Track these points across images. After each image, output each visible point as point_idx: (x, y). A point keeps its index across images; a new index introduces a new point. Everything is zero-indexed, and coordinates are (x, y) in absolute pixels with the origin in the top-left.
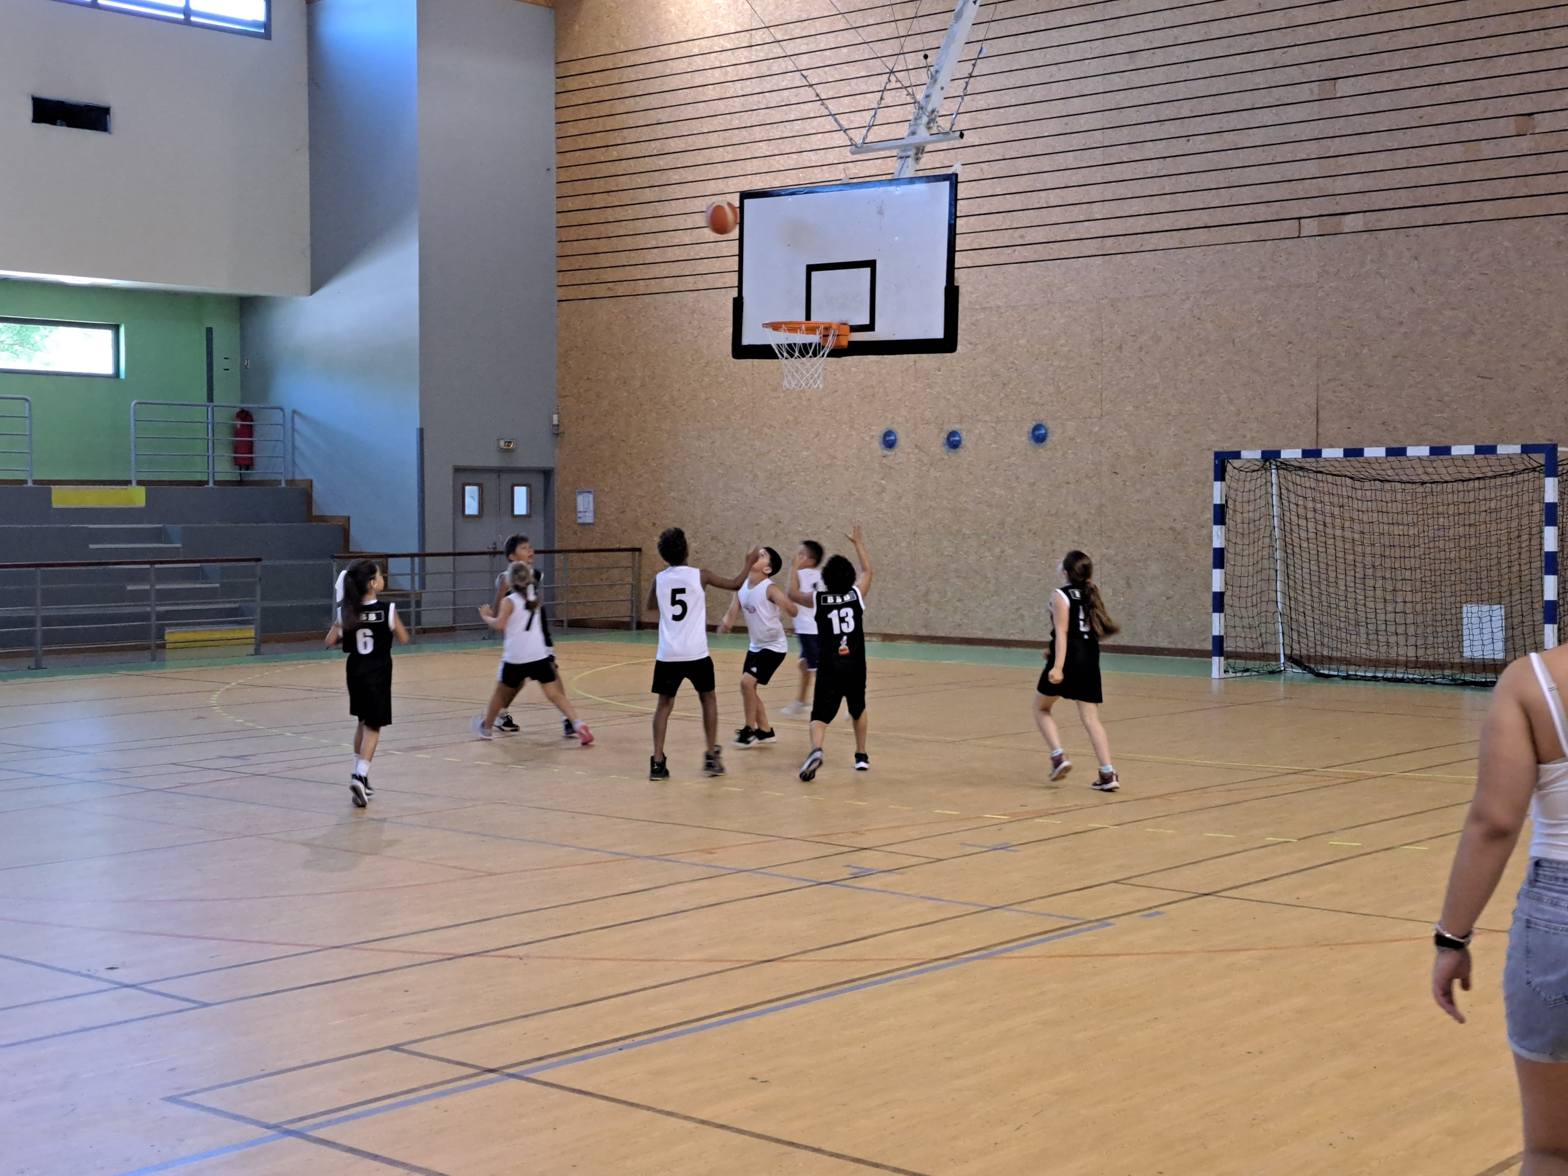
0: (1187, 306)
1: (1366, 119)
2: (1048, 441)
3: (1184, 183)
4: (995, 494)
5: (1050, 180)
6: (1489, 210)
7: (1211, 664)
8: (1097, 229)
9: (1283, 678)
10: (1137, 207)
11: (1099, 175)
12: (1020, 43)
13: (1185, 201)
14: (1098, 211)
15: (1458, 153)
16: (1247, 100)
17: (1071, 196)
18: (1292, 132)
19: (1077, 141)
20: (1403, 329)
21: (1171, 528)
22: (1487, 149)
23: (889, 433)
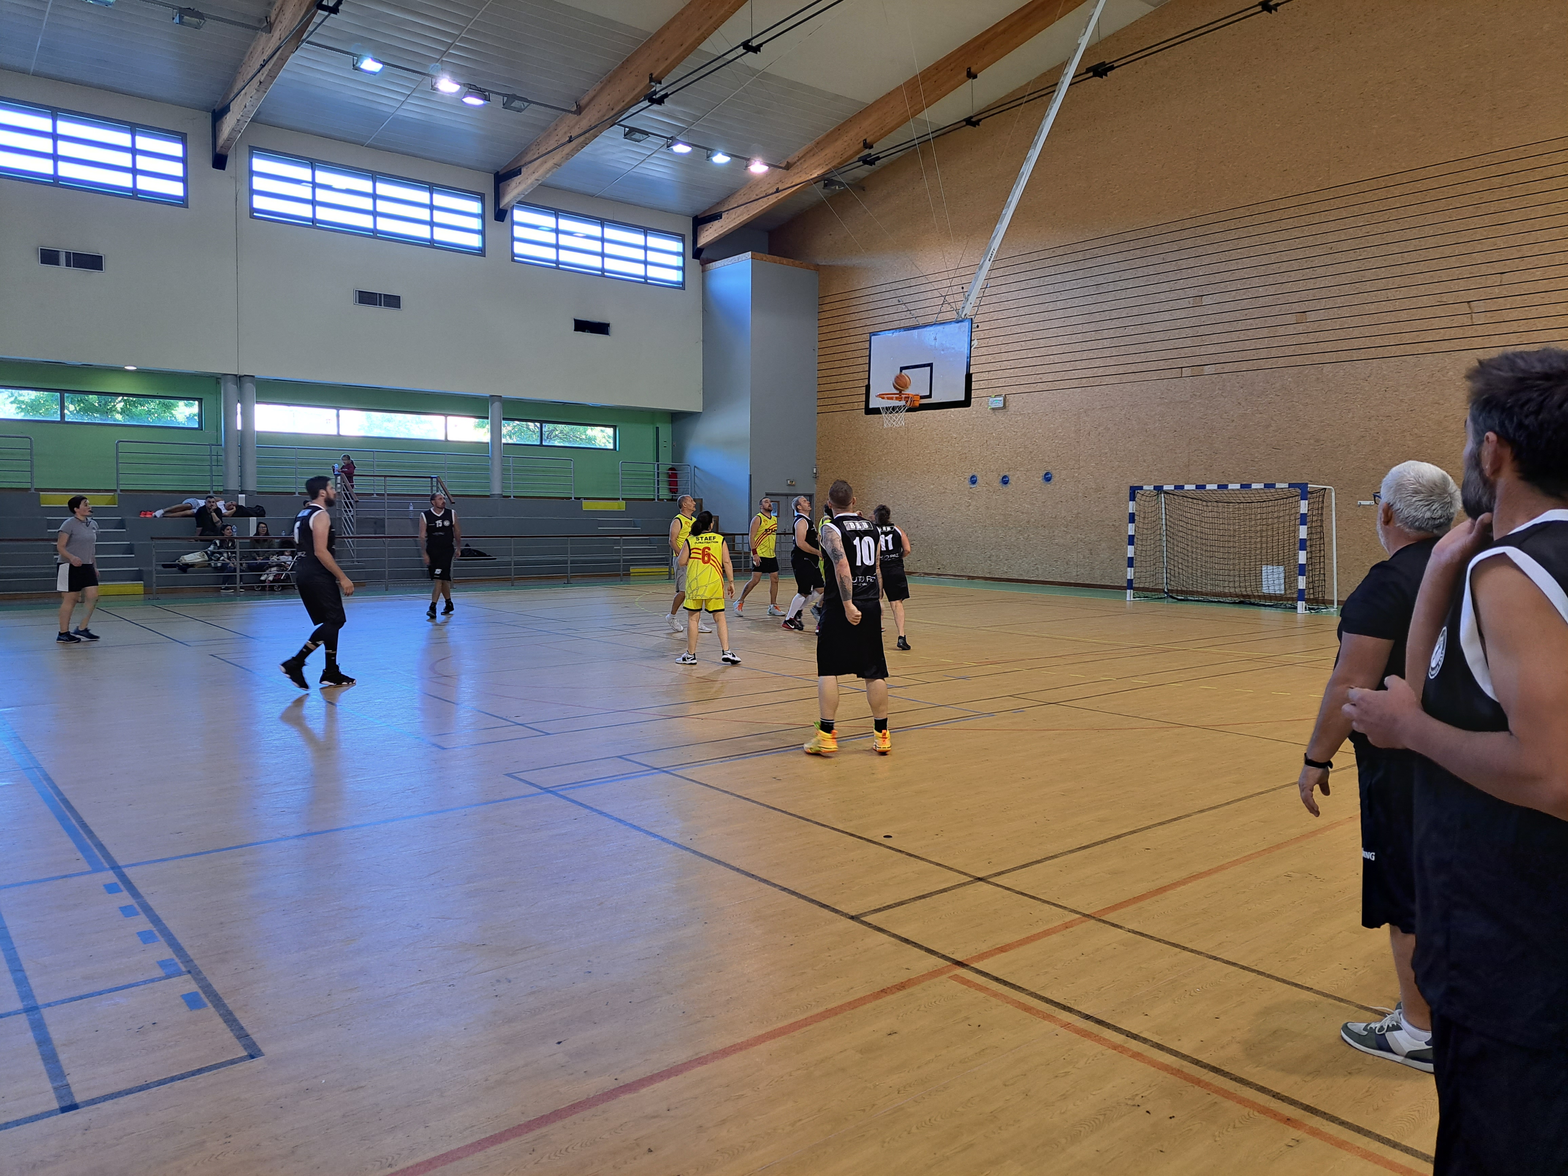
0: (1123, 412)
1: (1217, 316)
2: (1052, 480)
3: (1122, 350)
4: (1025, 507)
5: (1055, 350)
6: (1281, 362)
7: (1126, 593)
8: (1078, 374)
9: (1166, 601)
10: (1098, 363)
11: (1078, 347)
12: (1041, 282)
13: (1122, 360)
14: (1079, 365)
15: (1265, 332)
16: (1156, 308)
17: (1065, 358)
18: (1179, 324)
19: (1069, 330)
20: (1234, 424)
21: (1113, 525)
22: (1281, 331)
23: (973, 477)
